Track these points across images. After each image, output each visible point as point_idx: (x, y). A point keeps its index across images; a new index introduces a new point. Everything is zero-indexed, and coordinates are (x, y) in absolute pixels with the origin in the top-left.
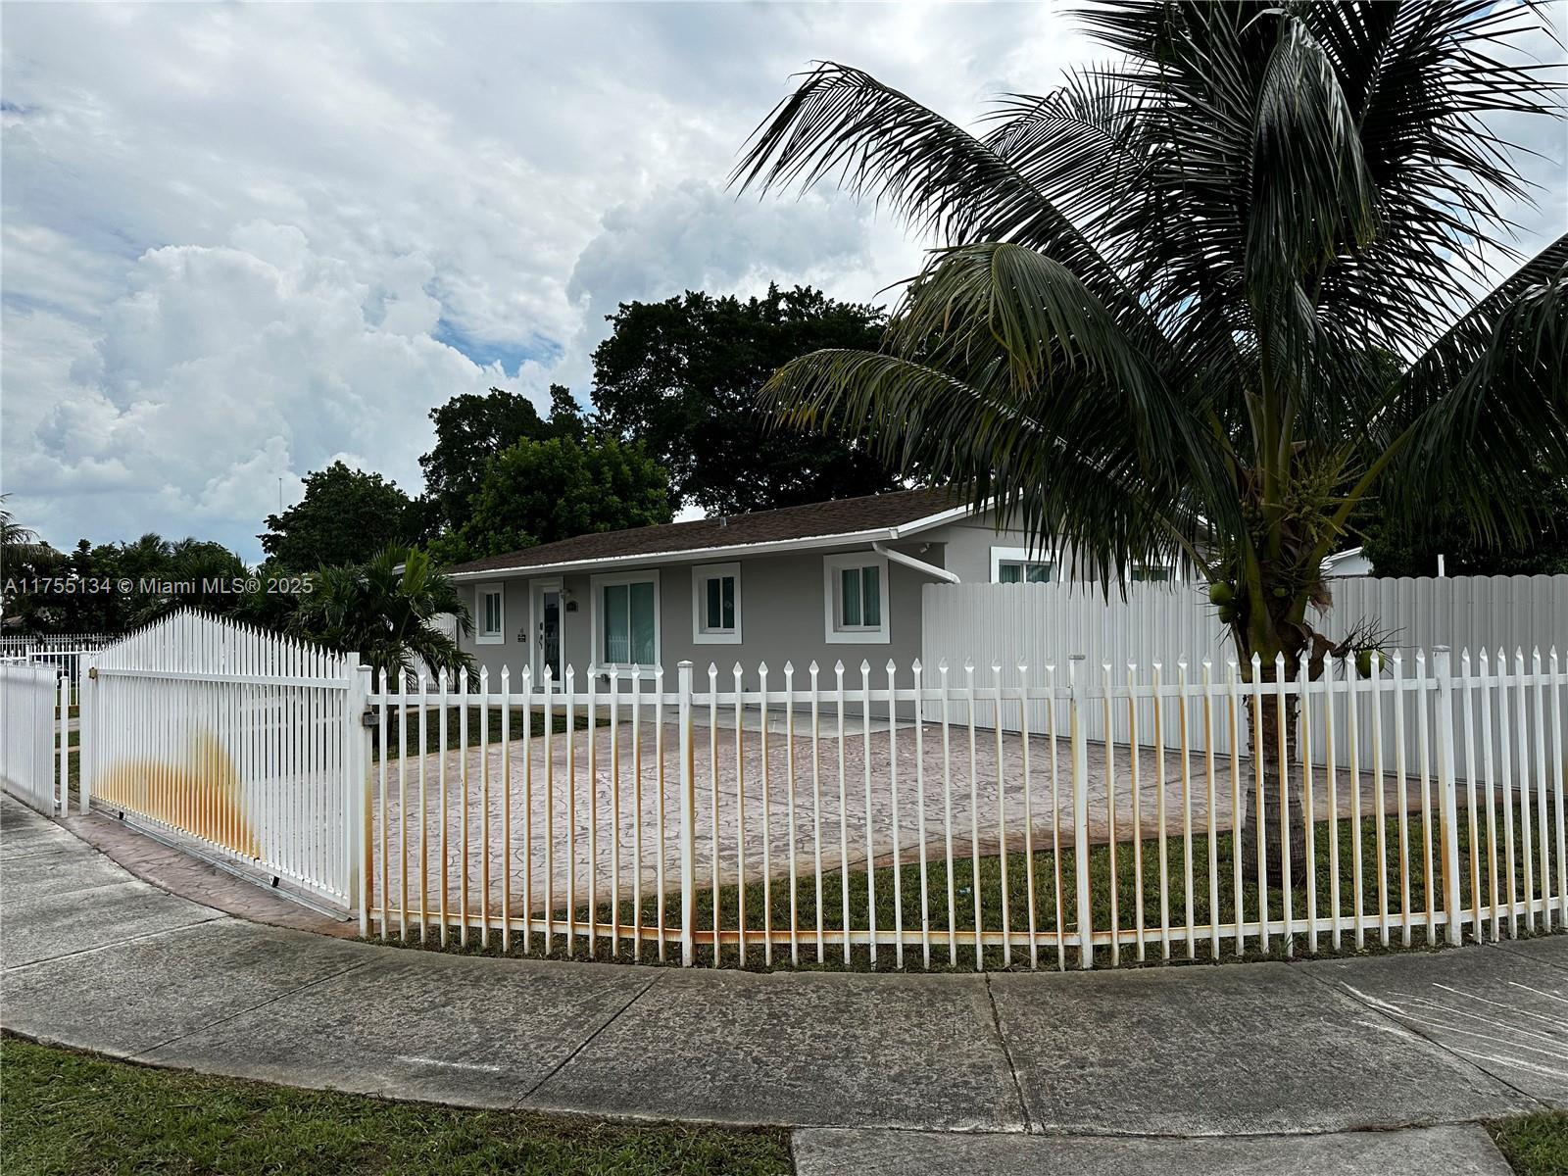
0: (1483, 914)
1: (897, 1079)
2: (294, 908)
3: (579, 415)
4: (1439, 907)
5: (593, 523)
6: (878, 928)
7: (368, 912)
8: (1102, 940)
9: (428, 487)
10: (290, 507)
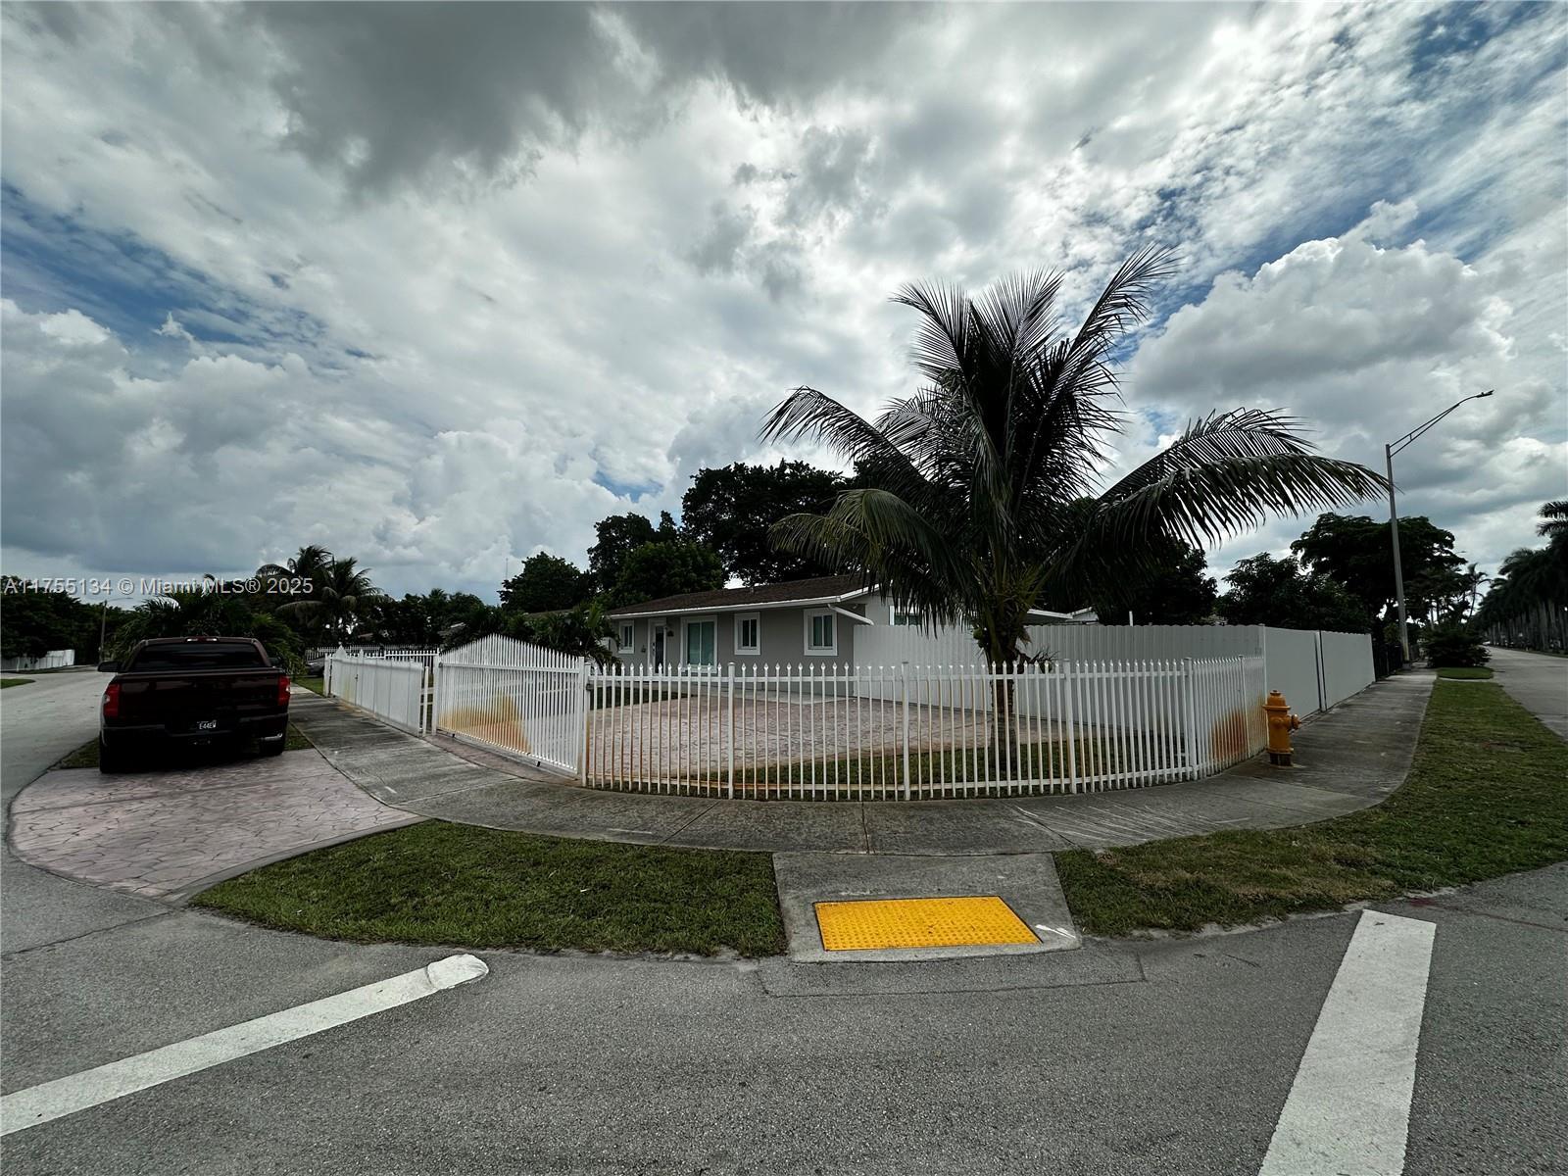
0: (1086, 780)
1: (819, 837)
2: (549, 775)
3: (675, 528)
4: (1067, 776)
5: (682, 588)
6: (816, 783)
7: (587, 775)
8: (915, 788)
9: (591, 566)
10: (517, 576)
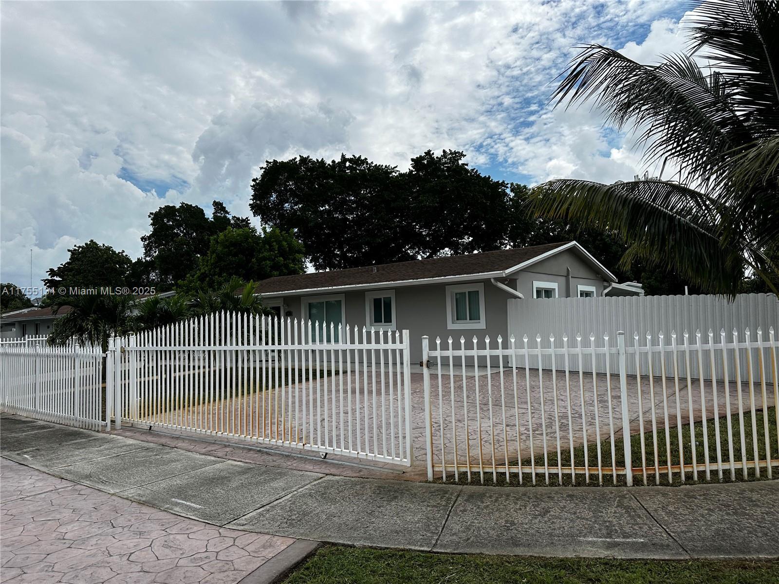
7: (433, 467)
10: (61, 265)
